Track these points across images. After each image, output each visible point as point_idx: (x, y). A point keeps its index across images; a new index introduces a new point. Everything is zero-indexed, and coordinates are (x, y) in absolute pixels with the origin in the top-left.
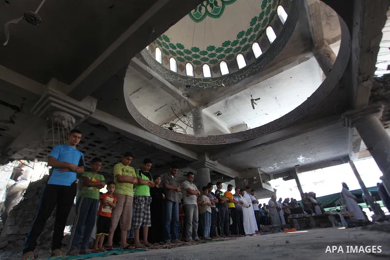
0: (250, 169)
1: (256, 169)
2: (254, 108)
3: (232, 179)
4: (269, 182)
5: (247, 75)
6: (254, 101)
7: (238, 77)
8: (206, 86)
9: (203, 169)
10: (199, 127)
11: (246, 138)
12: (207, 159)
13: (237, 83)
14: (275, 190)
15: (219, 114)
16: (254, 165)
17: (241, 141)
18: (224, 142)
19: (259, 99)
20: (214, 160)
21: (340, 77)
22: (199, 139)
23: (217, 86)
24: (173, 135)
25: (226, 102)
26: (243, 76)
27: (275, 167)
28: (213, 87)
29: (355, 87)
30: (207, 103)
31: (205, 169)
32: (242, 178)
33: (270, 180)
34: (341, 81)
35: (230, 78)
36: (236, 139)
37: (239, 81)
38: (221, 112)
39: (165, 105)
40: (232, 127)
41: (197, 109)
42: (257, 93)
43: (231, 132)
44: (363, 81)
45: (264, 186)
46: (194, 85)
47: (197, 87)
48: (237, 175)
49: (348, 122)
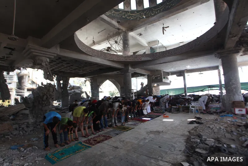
0: (157, 70)
1: (161, 71)
2: (164, 34)
3: (146, 75)
4: (168, 77)
5: (162, 10)
6: (165, 28)
7: (155, 11)
8: (132, 17)
9: (128, 74)
10: (126, 46)
11: (154, 58)
12: (130, 68)
13: (153, 16)
14: (170, 82)
15: (140, 35)
16: (159, 69)
17: (151, 59)
18: (141, 60)
19: (168, 27)
20: (134, 68)
21: (219, 31)
22: (125, 57)
23: (140, 18)
24: (109, 55)
25: (146, 28)
26: (159, 11)
27: (173, 70)
28: (137, 18)
29: (226, 39)
30: (133, 29)
31: (129, 73)
32: (151, 75)
33: (168, 76)
34: (218, 34)
35: (150, 11)
36: (149, 58)
37: (155, 14)
38: (142, 33)
39: (105, 30)
40: (149, 43)
41: (126, 33)
42: (167, 22)
43: (148, 45)
44: (232, 37)
45: (164, 80)
46: (124, 17)
47: (126, 18)
48: (148, 73)
49: (218, 56)
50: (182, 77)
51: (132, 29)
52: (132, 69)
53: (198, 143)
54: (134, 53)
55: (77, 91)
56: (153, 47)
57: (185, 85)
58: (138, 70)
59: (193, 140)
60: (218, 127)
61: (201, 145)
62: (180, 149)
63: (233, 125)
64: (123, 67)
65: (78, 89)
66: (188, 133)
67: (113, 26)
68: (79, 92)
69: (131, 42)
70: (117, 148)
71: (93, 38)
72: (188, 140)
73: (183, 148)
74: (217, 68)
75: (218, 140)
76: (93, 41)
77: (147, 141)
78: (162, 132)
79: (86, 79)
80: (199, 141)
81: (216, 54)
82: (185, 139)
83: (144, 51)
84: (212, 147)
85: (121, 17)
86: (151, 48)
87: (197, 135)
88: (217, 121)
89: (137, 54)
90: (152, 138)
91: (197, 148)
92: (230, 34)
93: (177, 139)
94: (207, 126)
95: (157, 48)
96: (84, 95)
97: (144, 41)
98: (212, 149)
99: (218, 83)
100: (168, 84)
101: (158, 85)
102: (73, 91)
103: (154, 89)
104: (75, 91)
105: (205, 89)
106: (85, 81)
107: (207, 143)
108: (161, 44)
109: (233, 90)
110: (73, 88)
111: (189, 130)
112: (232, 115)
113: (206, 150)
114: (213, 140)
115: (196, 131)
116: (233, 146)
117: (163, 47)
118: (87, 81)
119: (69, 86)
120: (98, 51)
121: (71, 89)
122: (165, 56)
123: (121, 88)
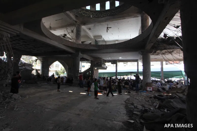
0: (99, 58)
1: (101, 58)
2: (107, 32)
3: (90, 60)
5: (109, 15)
6: (108, 28)
7: (104, 14)
8: (86, 15)
10: (79, 36)
11: (100, 48)
12: (80, 54)
14: (107, 67)
16: (100, 57)
17: (97, 49)
18: (89, 48)
19: (111, 28)
21: (144, 38)
25: (95, 25)
26: (106, 15)
27: (109, 59)
28: (90, 16)
31: (78, 57)
32: (94, 61)
33: (106, 63)
35: (100, 14)
36: (95, 48)
37: (103, 17)
38: (91, 28)
39: (62, 19)
40: (95, 36)
41: (79, 25)
42: (111, 24)
43: (94, 38)
44: (151, 43)
45: (103, 66)
46: (80, 13)
47: (81, 14)
48: (92, 59)
49: (141, 53)
50: (115, 65)
51: (84, 24)
52: (82, 55)
53: (133, 108)
54: (82, 42)
55: (28, 68)
56: (97, 40)
57: (116, 70)
58: (85, 56)
59: (130, 107)
60: (141, 99)
61: (135, 109)
62: (123, 113)
63: (147, 97)
64: (74, 52)
65: (29, 66)
66: (124, 103)
67: (71, 18)
68: (30, 69)
69: (82, 33)
70: (79, 115)
71: (50, 24)
72: (126, 107)
73: (125, 112)
74: (136, 61)
75: (143, 106)
76: (50, 26)
77: (99, 109)
78: (108, 102)
79: (37, 58)
80: (133, 107)
81: (140, 52)
82: (124, 107)
83: (90, 42)
84: (142, 110)
85: (78, 12)
86: (95, 40)
87: (131, 104)
88: (139, 95)
89: (85, 43)
90: (103, 107)
91: (134, 111)
92: (151, 41)
93: (119, 106)
94: (135, 98)
95: (100, 41)
96: (34, 72)
97: (91, 35)
98: (142, 111)
99: (136, 71)
100: (105, 69)
101: (98, 69)
102: (24, 67)
103: (94, 71)
104: (26, 68)
105: (128, 75)
106: (36, 60)
107: (139, 108)
108: (103, 39)
109: (147, 76)
110: (25, 64)
111: (125, 101)
112: (146, 91)
113: (139, 112)
114: (140, 106)
115: (129, 101)
116: (152, 109)
117: (104, 41)
118: (38, 60)
119: (20, 63)
120: (56, 36)
121: (22, 66)
122: (108, 48)
123: (69, 69)
